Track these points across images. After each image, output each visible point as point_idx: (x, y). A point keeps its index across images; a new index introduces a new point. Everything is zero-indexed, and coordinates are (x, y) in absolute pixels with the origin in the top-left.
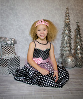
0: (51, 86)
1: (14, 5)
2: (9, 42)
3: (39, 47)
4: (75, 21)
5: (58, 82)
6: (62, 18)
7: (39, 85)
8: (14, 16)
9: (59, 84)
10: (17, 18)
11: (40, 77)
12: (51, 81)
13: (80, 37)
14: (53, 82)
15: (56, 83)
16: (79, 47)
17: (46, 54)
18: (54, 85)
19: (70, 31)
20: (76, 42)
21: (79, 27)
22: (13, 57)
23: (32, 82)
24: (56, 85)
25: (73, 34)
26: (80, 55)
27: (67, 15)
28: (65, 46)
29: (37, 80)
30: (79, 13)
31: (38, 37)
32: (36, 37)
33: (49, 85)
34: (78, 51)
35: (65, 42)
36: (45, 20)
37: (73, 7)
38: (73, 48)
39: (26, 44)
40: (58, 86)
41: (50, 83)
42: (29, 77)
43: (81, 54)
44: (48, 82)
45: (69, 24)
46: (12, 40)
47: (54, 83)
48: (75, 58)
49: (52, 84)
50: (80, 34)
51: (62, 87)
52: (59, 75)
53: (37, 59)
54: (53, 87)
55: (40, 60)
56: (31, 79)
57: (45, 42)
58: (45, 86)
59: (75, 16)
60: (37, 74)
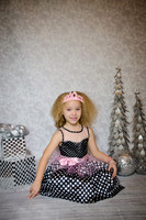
1: (24, 67)
2: (15, 133)
6: (110, 86)
13: (143, 119)
16: (140, 137)
19: (124, 109)
20: (135, 129)
21: (139, 101)
22: (23, 158)
25: (130, 115)
26: (143, 152)
27: (119, 81)
34: (140, 145)
36: (79, 93)
38: (131, 139)
39: (47, 136)
45: (122, 98)
48: (134, 157)
50: (142, 114)
57: (78, 128)
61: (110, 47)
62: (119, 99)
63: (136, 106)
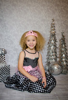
0: (40, 92)
3: (28, 56)
4: (59, 31)
5: (46, 88)
7: (29, 91)
8: (3, 27)
9: (47, 90)
11: (30, 84)
12: (40, 87)
13: (65, 46)
14: (41, 88)
15: (45, 89)
16: (64, 55)
17: (35, 63)
18: (43, 91)
19: (55, 41)
20: (61, 51)
21: (64, 37)
22: (4, 66)
23: (22, 88)
24: (44, 91)
25: (58, 44)
27: (53, 26)
28: (51, 54)
29: (28, 86)
30: (64, 23)
31: (27, 47)
32: (25, 47)
33: (39, 91)
35: (51, 51)
36: (34, 32)
37: (58, 18)
38: (58, 56)
39: (14, 54)
40: (46, 92)
41: (39, 89)
42: (19, 84)
43: (66, 62)
44: (37, 89)
45: (55, 35)
46: (2, 50)
47: (43, 89)
48: (61, 65)
49: (41, 90)
50: (65, 44)
51: (50, 93)
52: (47, 82)
53: (27, 67)
54: (42, 92)
55: (30, 68)
56: (22, 86)
57: (34, 51)
58: (35, 92)
60: (27, 81)
61: (49, 8)
62: (53, 35)
63: (62, 39)
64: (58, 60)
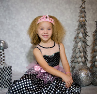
6: (75, 15)
10: (9, 13)
19: (85, 34)
25: (90, 40)
28: (78, 55)
57: (51, 44)
59: (94, 14)
63: (96, 31)
64: (89, 65)
